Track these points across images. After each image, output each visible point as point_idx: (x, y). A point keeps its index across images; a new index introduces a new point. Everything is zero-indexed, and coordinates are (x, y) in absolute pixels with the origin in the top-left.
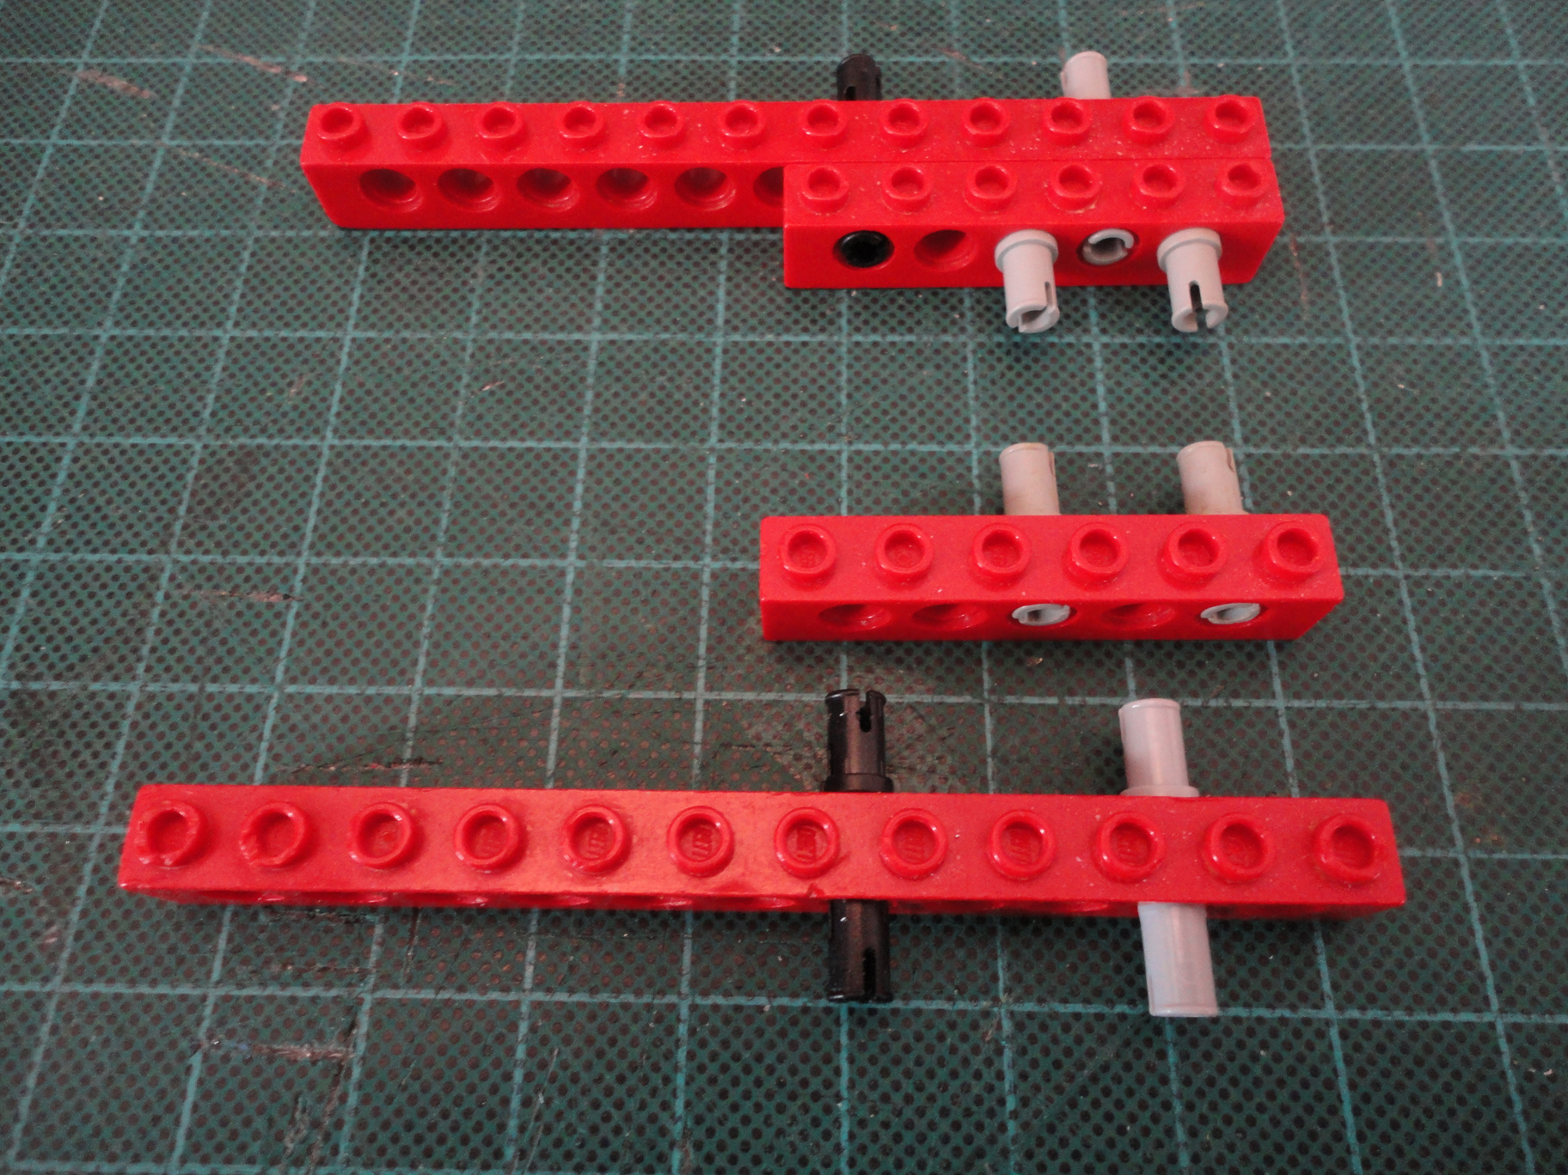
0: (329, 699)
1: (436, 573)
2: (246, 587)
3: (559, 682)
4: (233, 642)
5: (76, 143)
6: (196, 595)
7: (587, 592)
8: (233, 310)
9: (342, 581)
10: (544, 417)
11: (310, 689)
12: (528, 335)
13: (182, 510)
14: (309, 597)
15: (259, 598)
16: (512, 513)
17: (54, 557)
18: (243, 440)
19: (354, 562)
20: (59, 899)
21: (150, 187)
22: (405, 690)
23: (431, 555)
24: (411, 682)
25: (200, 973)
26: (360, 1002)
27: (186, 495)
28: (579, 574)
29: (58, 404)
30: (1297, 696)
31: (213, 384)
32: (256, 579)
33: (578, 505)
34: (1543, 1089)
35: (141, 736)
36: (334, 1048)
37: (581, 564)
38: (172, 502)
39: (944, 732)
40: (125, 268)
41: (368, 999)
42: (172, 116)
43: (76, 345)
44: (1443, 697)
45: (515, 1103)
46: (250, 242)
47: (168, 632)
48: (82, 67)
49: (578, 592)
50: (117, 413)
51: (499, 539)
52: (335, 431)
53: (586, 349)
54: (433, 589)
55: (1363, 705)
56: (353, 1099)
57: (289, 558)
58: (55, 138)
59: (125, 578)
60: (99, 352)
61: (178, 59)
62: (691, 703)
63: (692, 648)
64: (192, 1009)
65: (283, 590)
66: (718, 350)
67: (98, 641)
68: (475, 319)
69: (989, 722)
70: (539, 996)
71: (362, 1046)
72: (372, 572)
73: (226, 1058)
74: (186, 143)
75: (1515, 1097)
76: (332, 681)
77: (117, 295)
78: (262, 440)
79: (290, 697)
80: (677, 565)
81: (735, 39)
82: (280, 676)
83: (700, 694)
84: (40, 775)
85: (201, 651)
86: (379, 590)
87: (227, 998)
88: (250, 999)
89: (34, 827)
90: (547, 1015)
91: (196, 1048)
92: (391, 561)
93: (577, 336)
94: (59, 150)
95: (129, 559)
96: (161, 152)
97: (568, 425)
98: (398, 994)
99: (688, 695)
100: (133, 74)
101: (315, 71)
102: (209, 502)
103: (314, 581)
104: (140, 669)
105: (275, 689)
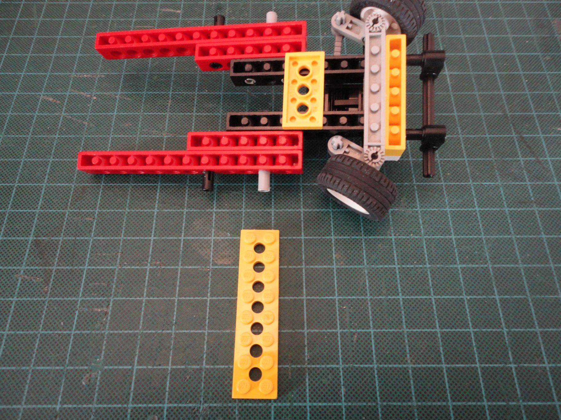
0: (103, 240)
1: (126, 213)
2: (85, 217)
3: (153, 236)
4: (82, 228)
5: (42, 114)
6: (74, 218)
7: (159, 217)
9: (106, 215)
10: (150, 178)
11: (99, 238)
13: (70, 200)
14: (99, 218)
15: (88, 219)
16: (143, 200)
17: (42, 211)
18: (83, 184)
19: (108, 211)
20: (47, 282)
21: (60, 125)
22: (120, 238)
23: (125, 209)
25: (77, 295)
26: (110, 300)
27: (71, 197)
28: (158, 213)
29: (41, 177)
30: (307, 236)
31: (76, 172)
32: (87, 215)
33: (157, 198)
34: (343, 310)
35: (63, 248)
36: (105, 309)
38: (68, 198)
39: (233, 244)
40: (55, 145)
41: (112, 300)
42: (64, 107)
43: (44, 163)
44: (336, 236)
45: (142, 318)
46: (84, 138)
47: (68, 227)
48: (42, 95)
49: (157, 217)
50: (54, 178)
51: (140, 206)
52: (104, 182)
54: (126, 217)
55: (320, 238)
56: (109, 318)
57: (94, 210)
58: (37, 113)
59: (58, 215)
60: (50, 164)
61: (65, 93)
62: (180, 240)
63: (181, 228)
64: (76, 302)
65: (93, 217)
67: (53, 229)
70: (147, 298)
71: (111, 308)
72: (112, 213)
73: (83, 312)
74: (68, 114)
75: (338, 312)
76: (104, 236)
77: (53, 151)
78: (87, 184)
79: (95, 240)
80: (179, 211)
81: (197, 88)
82: (92, 235)
83: (182, 238)
84: (41, 257)
85: (75, 230)
86: (114, 217)
87: (83, 300)
88: (87, 300)
89: (41, 267)
90: (148, 302)
91: (77, 310)
92: (116, 211)
94: (38, 116)
95: (59, 211)
96: (62, 117)
97: (156, 180)
98: (118, 299)
99: (180, 238)
100: (54, 97)
101: (98, 96)
102: (76, 198)
103: (100, 215)
104: (62, 235)
105: (92, 238)
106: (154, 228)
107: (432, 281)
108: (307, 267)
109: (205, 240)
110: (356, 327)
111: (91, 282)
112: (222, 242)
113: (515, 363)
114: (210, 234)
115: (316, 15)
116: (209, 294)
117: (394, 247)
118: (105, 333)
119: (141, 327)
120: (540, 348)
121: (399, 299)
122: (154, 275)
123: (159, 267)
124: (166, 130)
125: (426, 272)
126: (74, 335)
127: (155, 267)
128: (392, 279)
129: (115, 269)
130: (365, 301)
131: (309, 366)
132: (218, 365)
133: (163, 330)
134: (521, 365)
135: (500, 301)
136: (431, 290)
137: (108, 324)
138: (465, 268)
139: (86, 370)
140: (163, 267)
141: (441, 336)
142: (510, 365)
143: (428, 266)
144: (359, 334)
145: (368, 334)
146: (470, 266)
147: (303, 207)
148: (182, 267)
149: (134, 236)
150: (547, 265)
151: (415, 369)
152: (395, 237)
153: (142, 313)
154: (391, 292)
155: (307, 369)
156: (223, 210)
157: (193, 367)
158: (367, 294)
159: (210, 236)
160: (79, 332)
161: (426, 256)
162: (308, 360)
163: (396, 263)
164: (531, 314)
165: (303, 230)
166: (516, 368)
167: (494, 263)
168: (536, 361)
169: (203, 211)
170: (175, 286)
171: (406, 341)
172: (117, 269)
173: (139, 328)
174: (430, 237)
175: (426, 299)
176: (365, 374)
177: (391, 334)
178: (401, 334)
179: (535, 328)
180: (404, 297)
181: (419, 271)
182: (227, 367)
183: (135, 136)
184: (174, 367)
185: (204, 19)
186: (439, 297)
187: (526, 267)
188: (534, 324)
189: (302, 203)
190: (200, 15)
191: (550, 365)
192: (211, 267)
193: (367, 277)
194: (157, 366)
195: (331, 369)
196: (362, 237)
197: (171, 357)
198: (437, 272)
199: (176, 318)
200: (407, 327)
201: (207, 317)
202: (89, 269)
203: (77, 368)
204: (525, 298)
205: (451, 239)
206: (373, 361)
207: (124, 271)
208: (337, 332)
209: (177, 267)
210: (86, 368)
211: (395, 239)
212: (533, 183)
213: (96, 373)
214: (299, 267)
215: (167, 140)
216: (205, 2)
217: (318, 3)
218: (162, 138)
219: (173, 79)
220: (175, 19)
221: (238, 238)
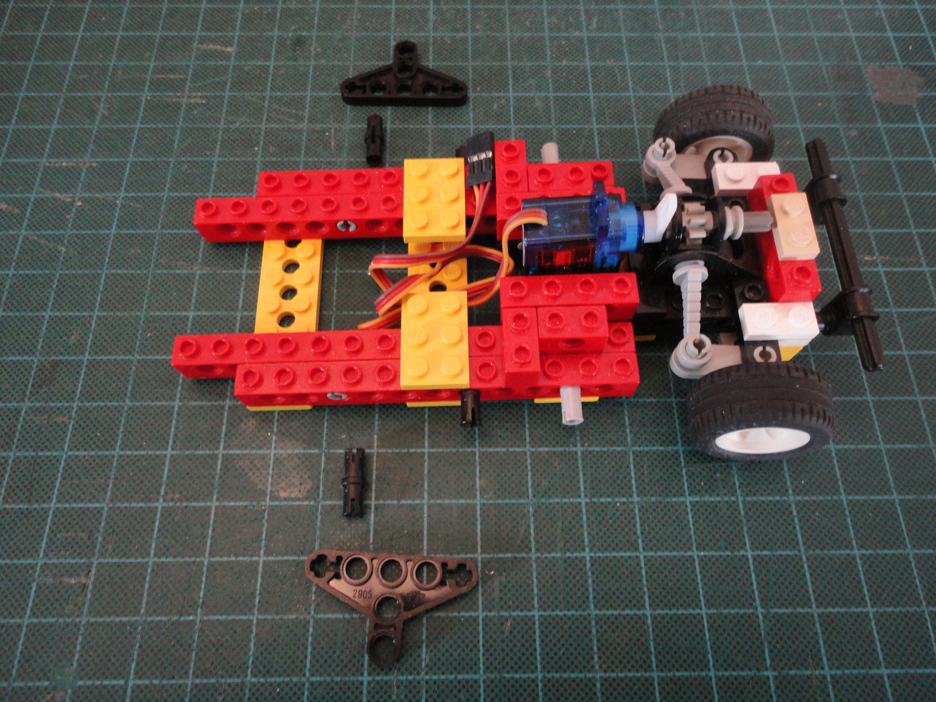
0: (84, 457)
1: (126, 408)
2: (54, 415)
3: (170, 449)
4: (49, 436)
6: (35, 418)
7: (182, 414)
8: (50, 304)
9: (90, 412)
11: (77, 453)
12: (165, 313)
13: (30, 386)
14: (78, 418)
15: (59, 419)
16: (155, 385)
18: (54, 357)
19: (95, 405)
21: (17, 252)
22: (113, 453)
23: (124, 401)
24: (115, 449)
25: (35, 555)
26: (92, 563)
27: (31, 380)
28: (180, 408)
30: (433, 447)
31: (42, 335)
32: (58, 412)
33: (181, 381)
34: (490, 578)
35: (14, 472)
36: (83, 580)
37: (181, 404)
38: (26, 382)
39: (307, 464)
40: (7, 287)
41: (95, 563)
42: (26, 221)
44: (482, 447)
45: (145, 594)
46: (57, 276)
47: (24, 433)
49: (179, 415)
51: (150, 395)
52: (89, 353)
53: (188, 319)
54: (125, 415)
55: (454, 450)
56: (89, 596)
57: (71, 403)
59: (8, 413)
61: (28, 195)
62: (217, 456)
63: (219, 435)
64: (33, 568)
65: (68, 416)
66: (239, 319)
68: (145, 307)
69: (323, 459)
70: (156, 559)
71: (92, 578)
72: (102, 408)
73: (45, 584)
74: (31, 233)
75: (480, 581)
76: (86, 450)
77: (4, 299)
78: (61, 357)
79: (70, 456)
80: (216, 403)
82: (66, 448)
83: (221, 452)
85: (36, 440)
86: (104, 415)
87: (45, 564)
88: (53, 564)
90: (158, 566)
91: (34, 581)
92: (109, 404)
93: (185, 313)
95: (9, 405)
96: (21, 237)
98: (107, 560)
99: (216, 452)
100: (10, 202)
101: (85, 200)
102: (40, 382)
103: (80, 412)
104: (14, 447)
105: (64, 453)
106: (172, 435)
107: (641, 526)
108: (432, 502)
109: (260, 455)
110: (510, 607)
111: (60, 532)
112: (288, 459)
113: (775, 670)
114: (268, 445)
115: (464, 57)
116: (262, 552)
117: (580, 467)
118: (80, 622)
119: (142, 611)
120: (817, 642)
121: (584, 558)
122: (169, 519)
123: (178, 504)
124: (200, 260)
125: (633, 510)
126: (28, 626)
127: (171, 504)
128: (574, 523)
129: (103, 508)
130: (527, 562)
131: (427, 677)
132: (272, 676)
133: (181, 616)
134: (784, 673)
135: (755, 559)
136: (640, 541)
137: (87, 605)
138: (697, 502)
139: (46, 688)
140: (185, 504)
141: (653, 623)
142: (766, 673)
143: (636, 499)
144: (514, 620)
145: (530, 620)
146: (707, 498)
148: (217, 504)
149: (137, 450)
150: (836, 498)
151: (606, 680)
152: (582, 449)
153: (147, 586)
154: (572, 546)
155: (423, 683)
157: (230, 681)
158: (530, 550)
159: (268, 449)
160: (35, 621)
161: (633, 482)
162: (427, 666)
163: (582, 495)
164: (806, 583)
165: (426, 437)
166: (776, 678)
167: (747, 495)
168: (809, 665)
170: (205, 537)
171: (594, 631)
172: (106, 509)
173: (139, 612)
174: (641, 449)
175: (630, 557)
176: (521, 690)
177: (569, 619)
178: (585, 619)
179: (810, 607)
180: (592, 554)
181: (621, 509)
182: (287, 679)
183: (145, 272)
184: (198, 681)
185: (272, 64)
186: (652, 553)
187: (800, 502)
188: (809, 599)
190: (267, 56)
191: (833, 672)
192: (268, 503)
193: (532, 519)
194: (169, 679)
195: (464, 682)
196: (526, 449)
197: (192, 665)
198: (650, 510)
199: (205, 594)
200: (595, 606)
201: (258, 592)
202: (58, 508)
203: (30, 684)
204: (796, 555)
205: (676, 452)
206: (536, 668)
207: (118, 512)
208: (478, 617)
209: (209, 504)
210: (46, 683)
211: (583, 453)
212: (819, 353)
213: (62, 693)
214: (418, 502)
215: (200, 278)
216: (276, 33)
217: (469, 35)
218: (192, 274)
219: (215, 169)
220: (224, 63)
221: (317, 451)
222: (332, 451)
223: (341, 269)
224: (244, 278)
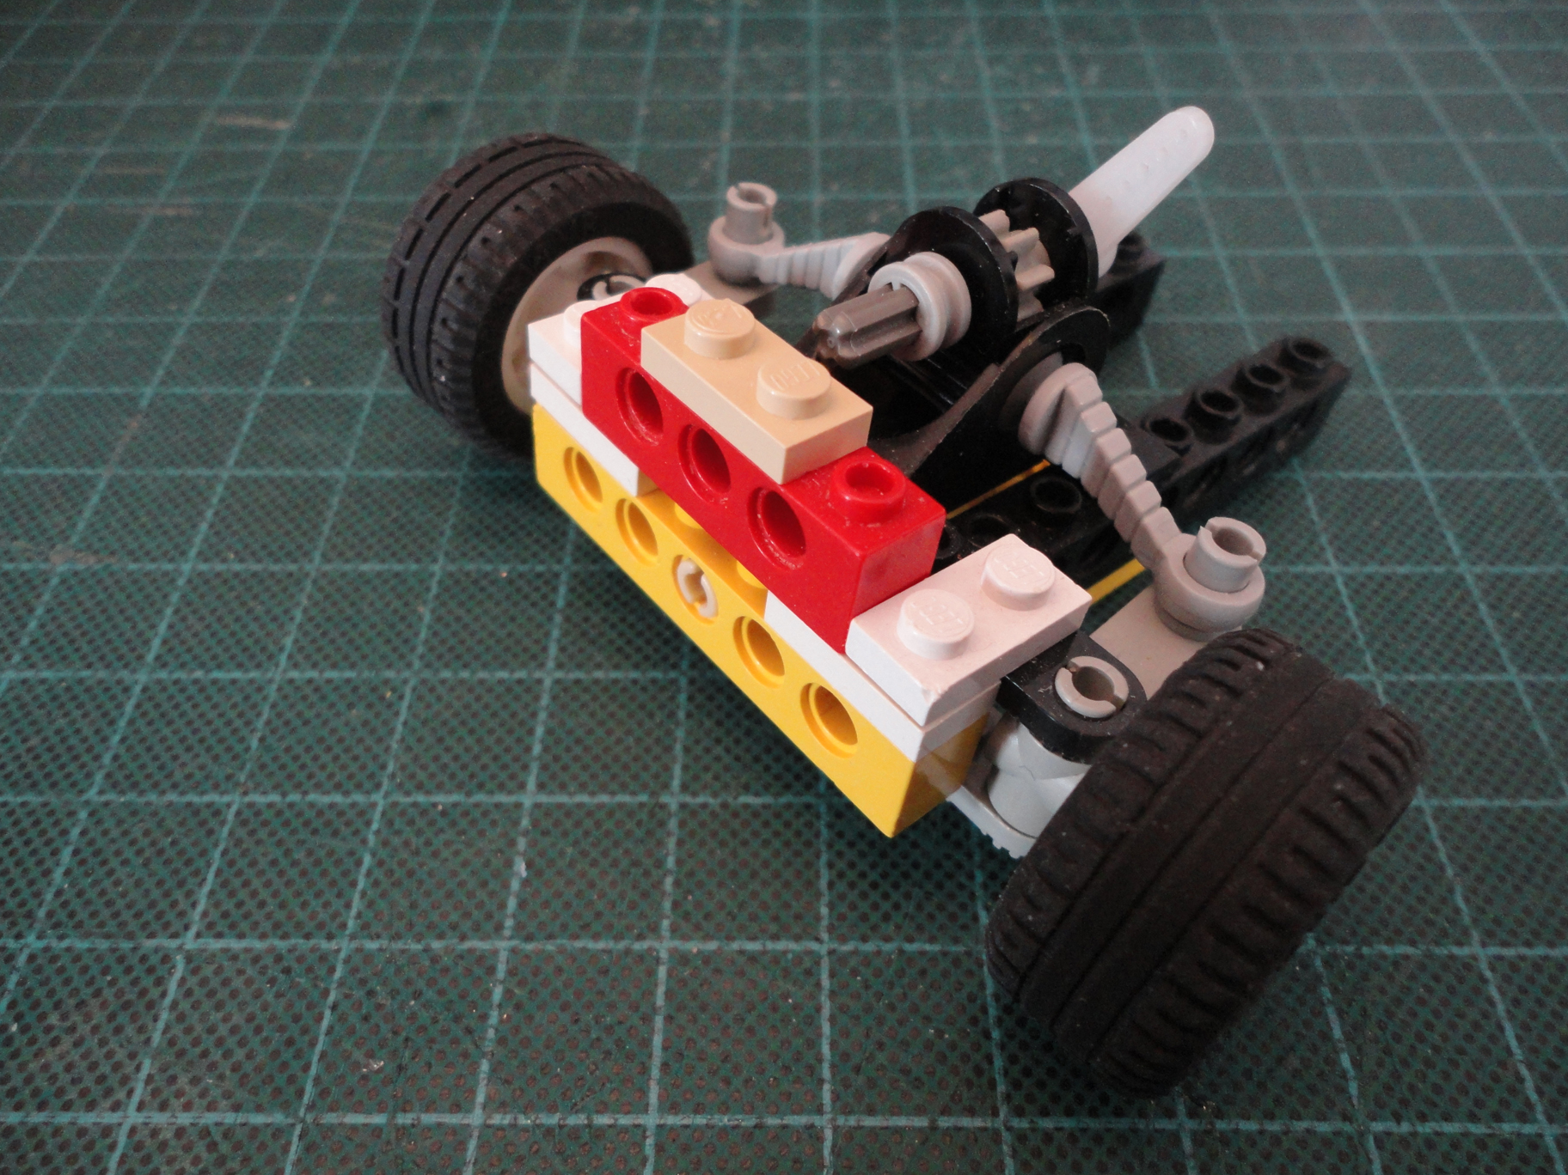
109: (82, 1132)
112: (175, 1149)
114: (121, 1095)
147: (674, 930)
152: (1191, 1124)
156: (236, 945)
159: (116, 1107)
165: (655, 1072)
169: (126, 945)
174: (1405, 1127)
185: (367, 145)
189: (667, 905)
190: (360, 134)
196: (998, 1124)
205: (1535, 1143)
215: (63, 582)
216: (389, 98)
217: (815, 97)
218: (44, 572)
219: (178, 339)
220: (260, 147)
221: (278, 1118)
222: (330, 1118)
223: (453, 561)
224: (181, 582)
